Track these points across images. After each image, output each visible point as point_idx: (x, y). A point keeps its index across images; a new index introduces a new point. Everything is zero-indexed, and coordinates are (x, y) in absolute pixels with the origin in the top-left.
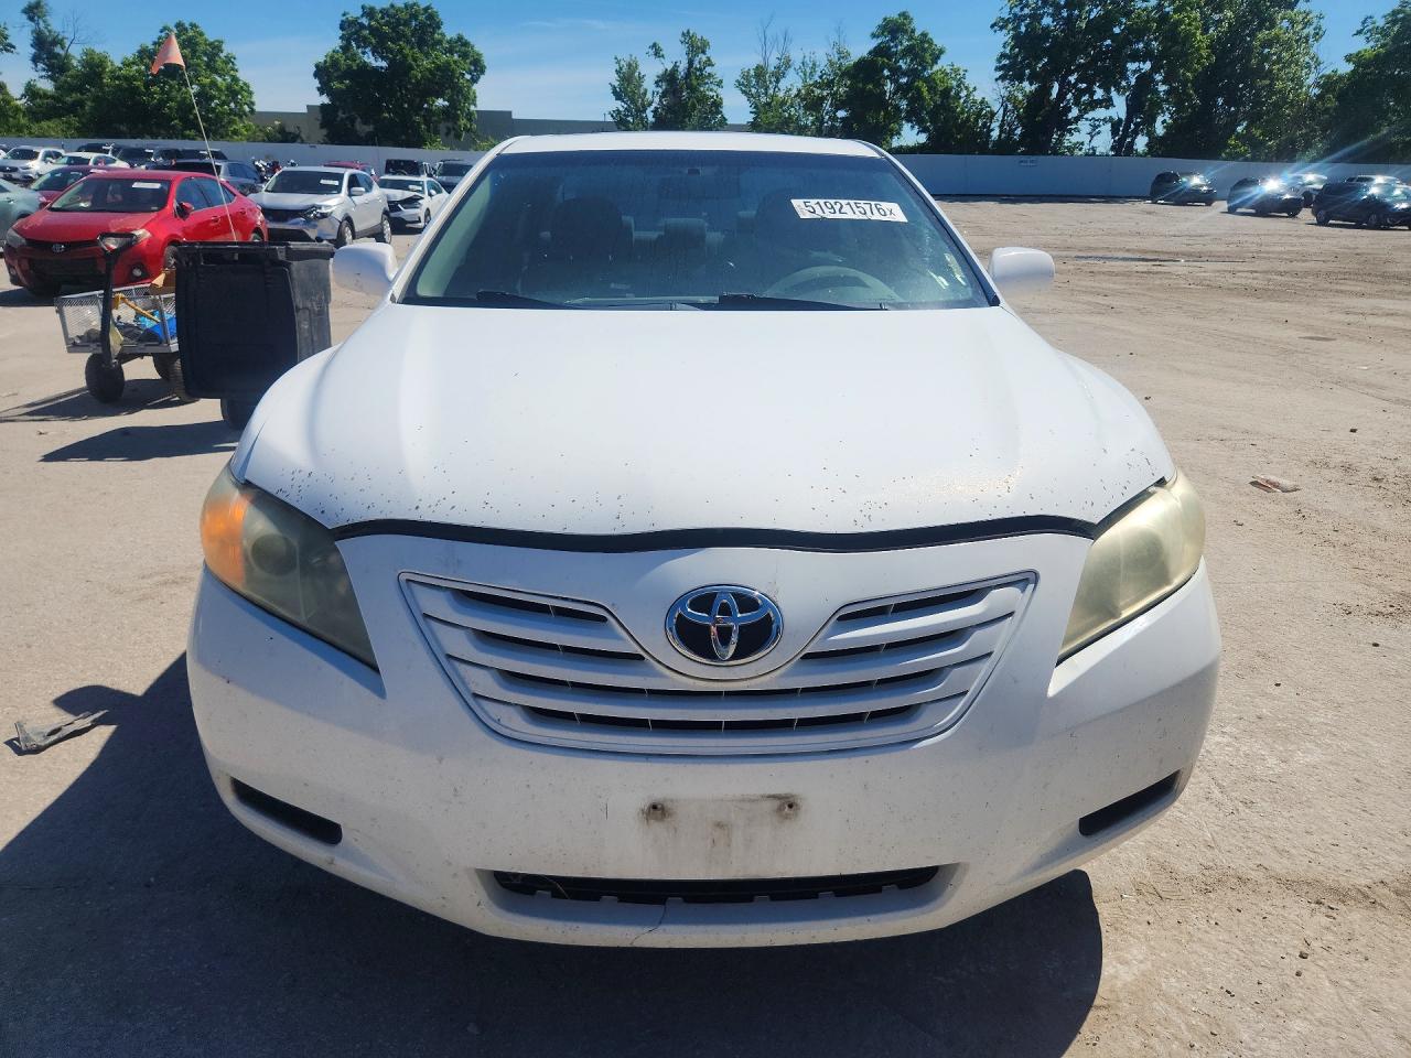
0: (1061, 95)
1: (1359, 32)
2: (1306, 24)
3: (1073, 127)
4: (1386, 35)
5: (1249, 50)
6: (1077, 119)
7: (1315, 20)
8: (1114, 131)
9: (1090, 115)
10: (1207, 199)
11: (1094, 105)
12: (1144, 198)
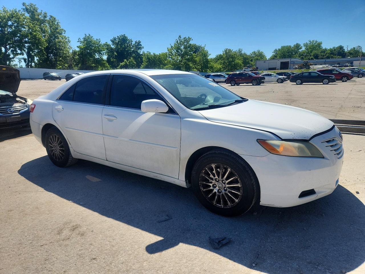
0: (6, 51)
1: (78, 42)
2: (66, 39)
3: (13, 60)
4: (84, 43)
5: (55, 43)
6: (13, 58)
7: (67, 38)
8: (25, 61)
9: (17, 57)
10: (59, 78)
11: (17, 54)
12: (42, 79)
